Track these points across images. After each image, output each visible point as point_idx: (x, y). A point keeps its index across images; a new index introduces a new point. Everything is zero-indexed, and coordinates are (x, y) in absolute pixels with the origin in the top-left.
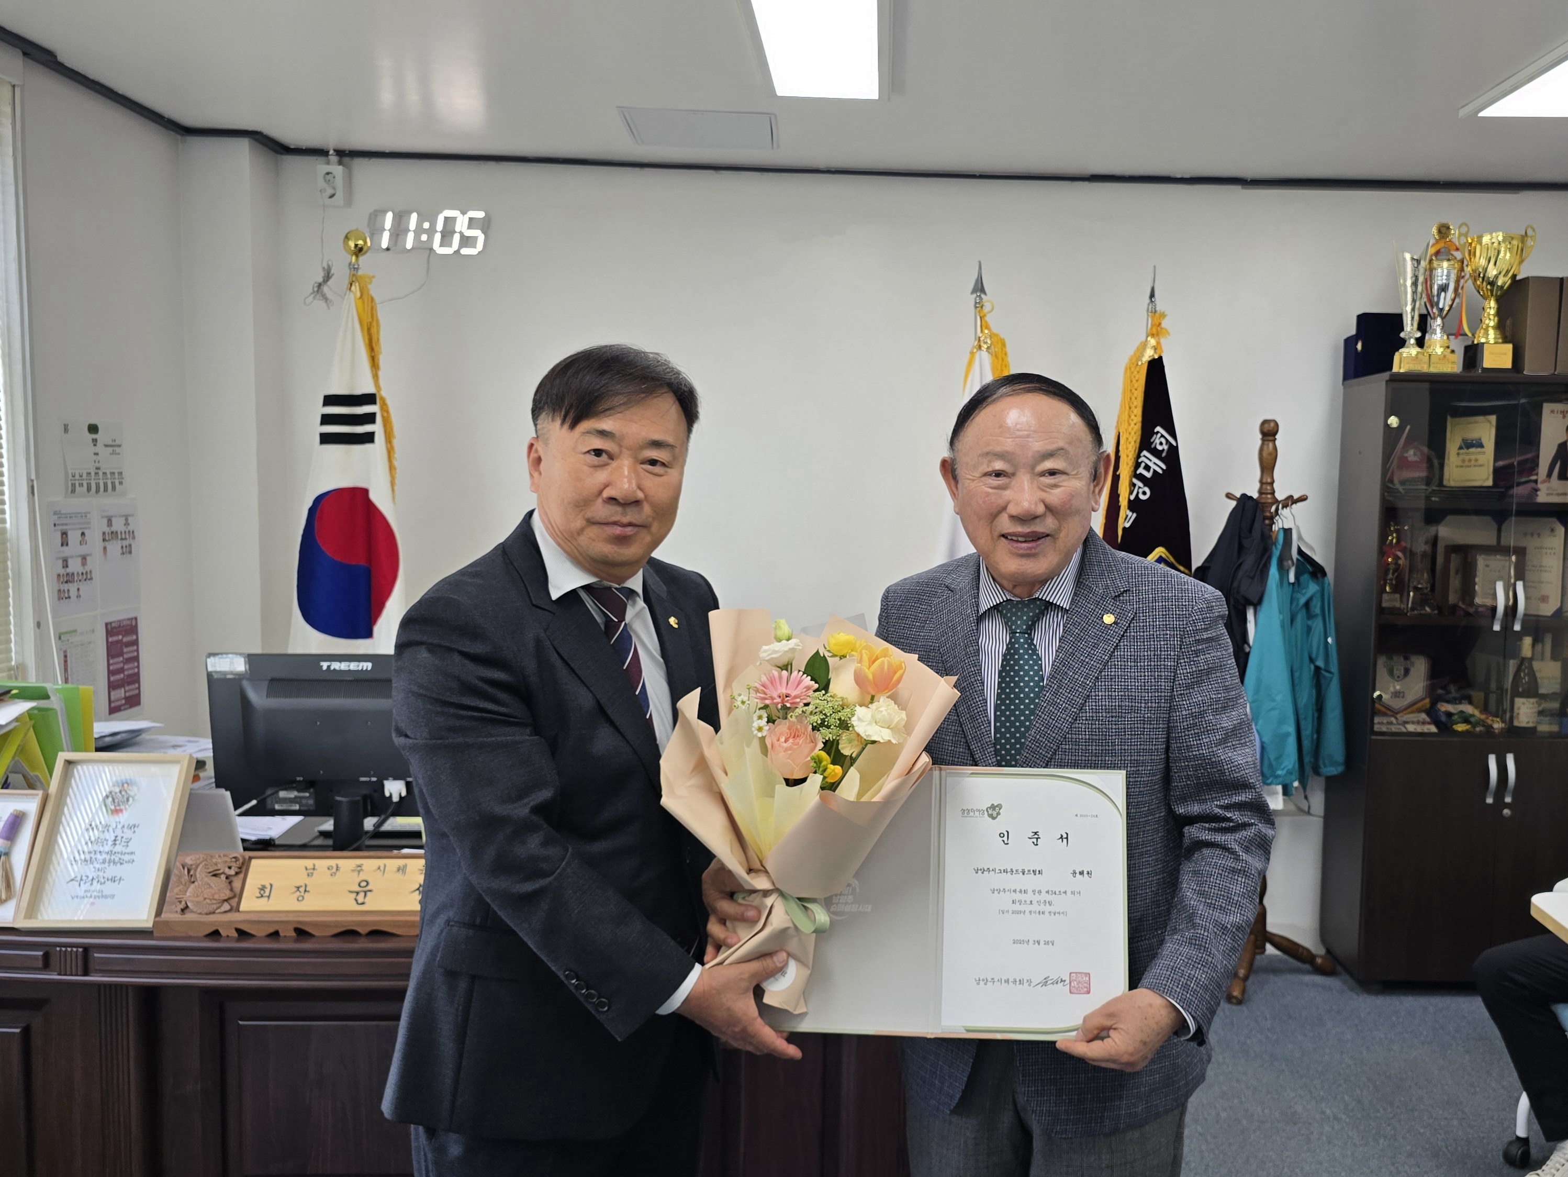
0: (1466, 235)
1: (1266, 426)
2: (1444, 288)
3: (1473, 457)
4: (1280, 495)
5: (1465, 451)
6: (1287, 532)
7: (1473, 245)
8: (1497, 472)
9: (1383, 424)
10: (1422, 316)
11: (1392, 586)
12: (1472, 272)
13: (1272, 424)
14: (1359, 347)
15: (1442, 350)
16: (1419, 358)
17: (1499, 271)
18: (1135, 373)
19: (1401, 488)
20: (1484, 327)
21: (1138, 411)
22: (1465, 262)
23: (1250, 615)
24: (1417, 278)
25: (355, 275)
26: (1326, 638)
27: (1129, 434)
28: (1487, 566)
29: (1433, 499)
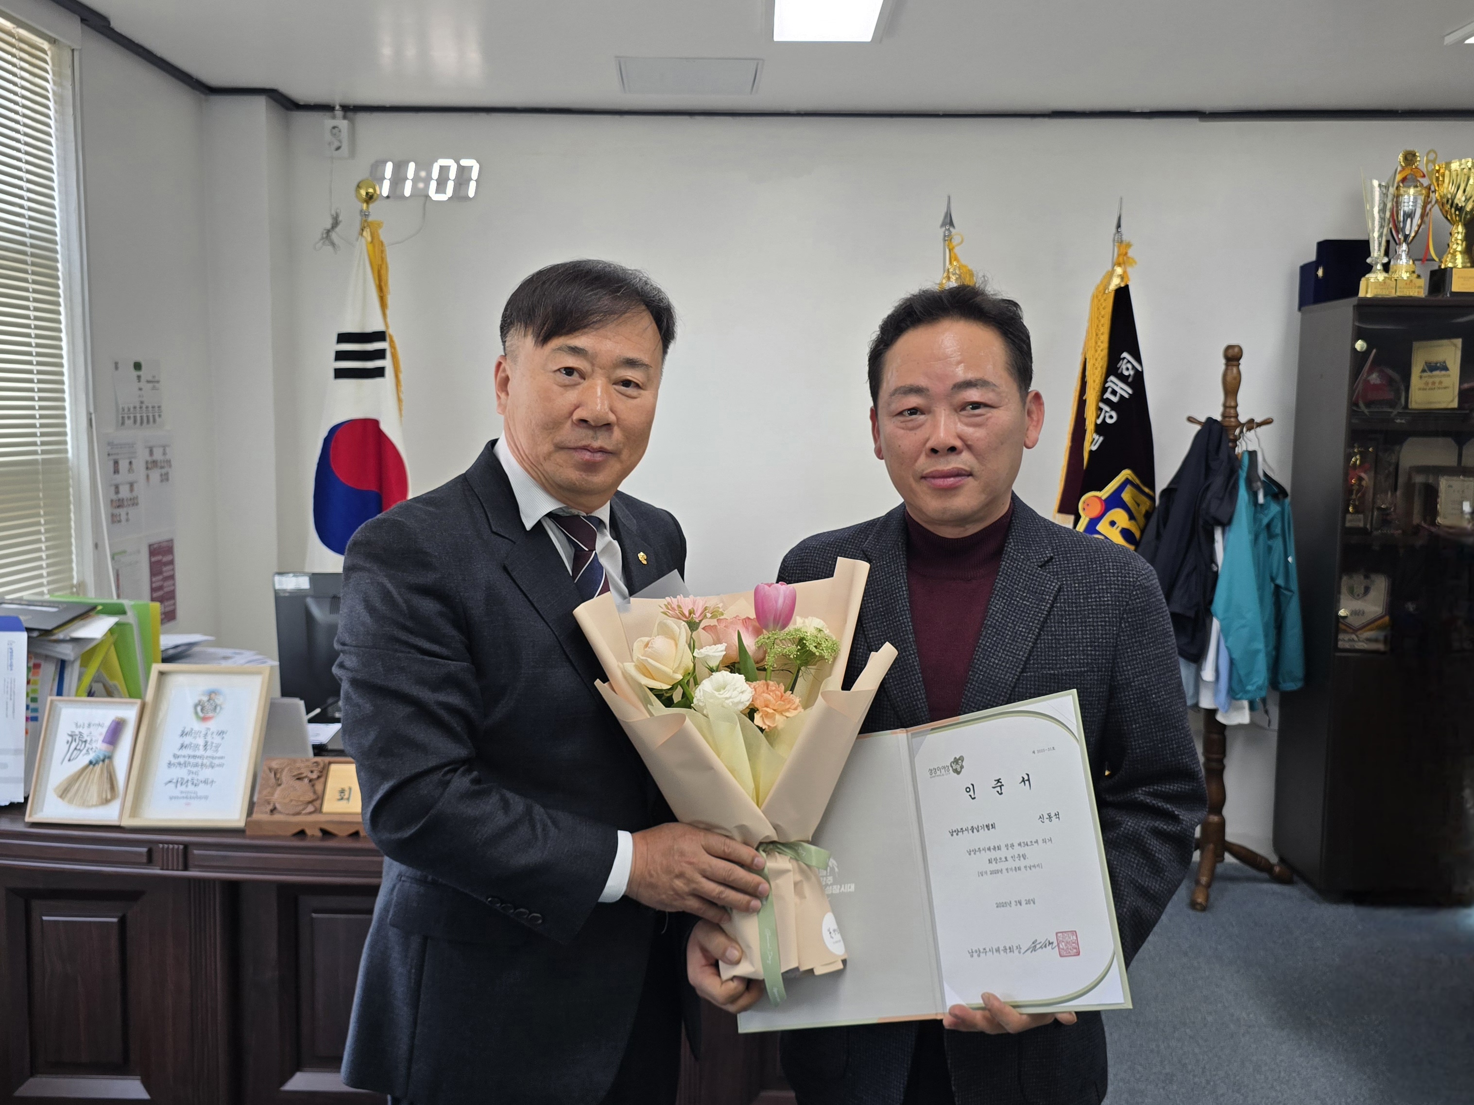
0: (1434, 162)
1: (1230, 351)
2: (1410, 215)
3: (1437, 380)
4: (1243, 419)
5: (1429, 373)
6: (1253, 454)
7: (1442, 171)
8: (1462, 394)
9: (1349, 348)
10: (1388, 242)
11: (1355, 507)
12: (1439, 198)
13: (1236, 350)
14: (1320, 273)
15: (1408, 275)
16: (1385, 283)
17: (1468, 197)
18: (1102, 300)
19: (1366, 411)
20: (1451, 251)
21: (1105, 338)
22: (1433, 188)
23: (1218, 535)
24: (1385, 205)
25: (366, 221)
26: (1286, 557)
27: (1096, 360)
28: (1450, 486)
29: (1398, 421)
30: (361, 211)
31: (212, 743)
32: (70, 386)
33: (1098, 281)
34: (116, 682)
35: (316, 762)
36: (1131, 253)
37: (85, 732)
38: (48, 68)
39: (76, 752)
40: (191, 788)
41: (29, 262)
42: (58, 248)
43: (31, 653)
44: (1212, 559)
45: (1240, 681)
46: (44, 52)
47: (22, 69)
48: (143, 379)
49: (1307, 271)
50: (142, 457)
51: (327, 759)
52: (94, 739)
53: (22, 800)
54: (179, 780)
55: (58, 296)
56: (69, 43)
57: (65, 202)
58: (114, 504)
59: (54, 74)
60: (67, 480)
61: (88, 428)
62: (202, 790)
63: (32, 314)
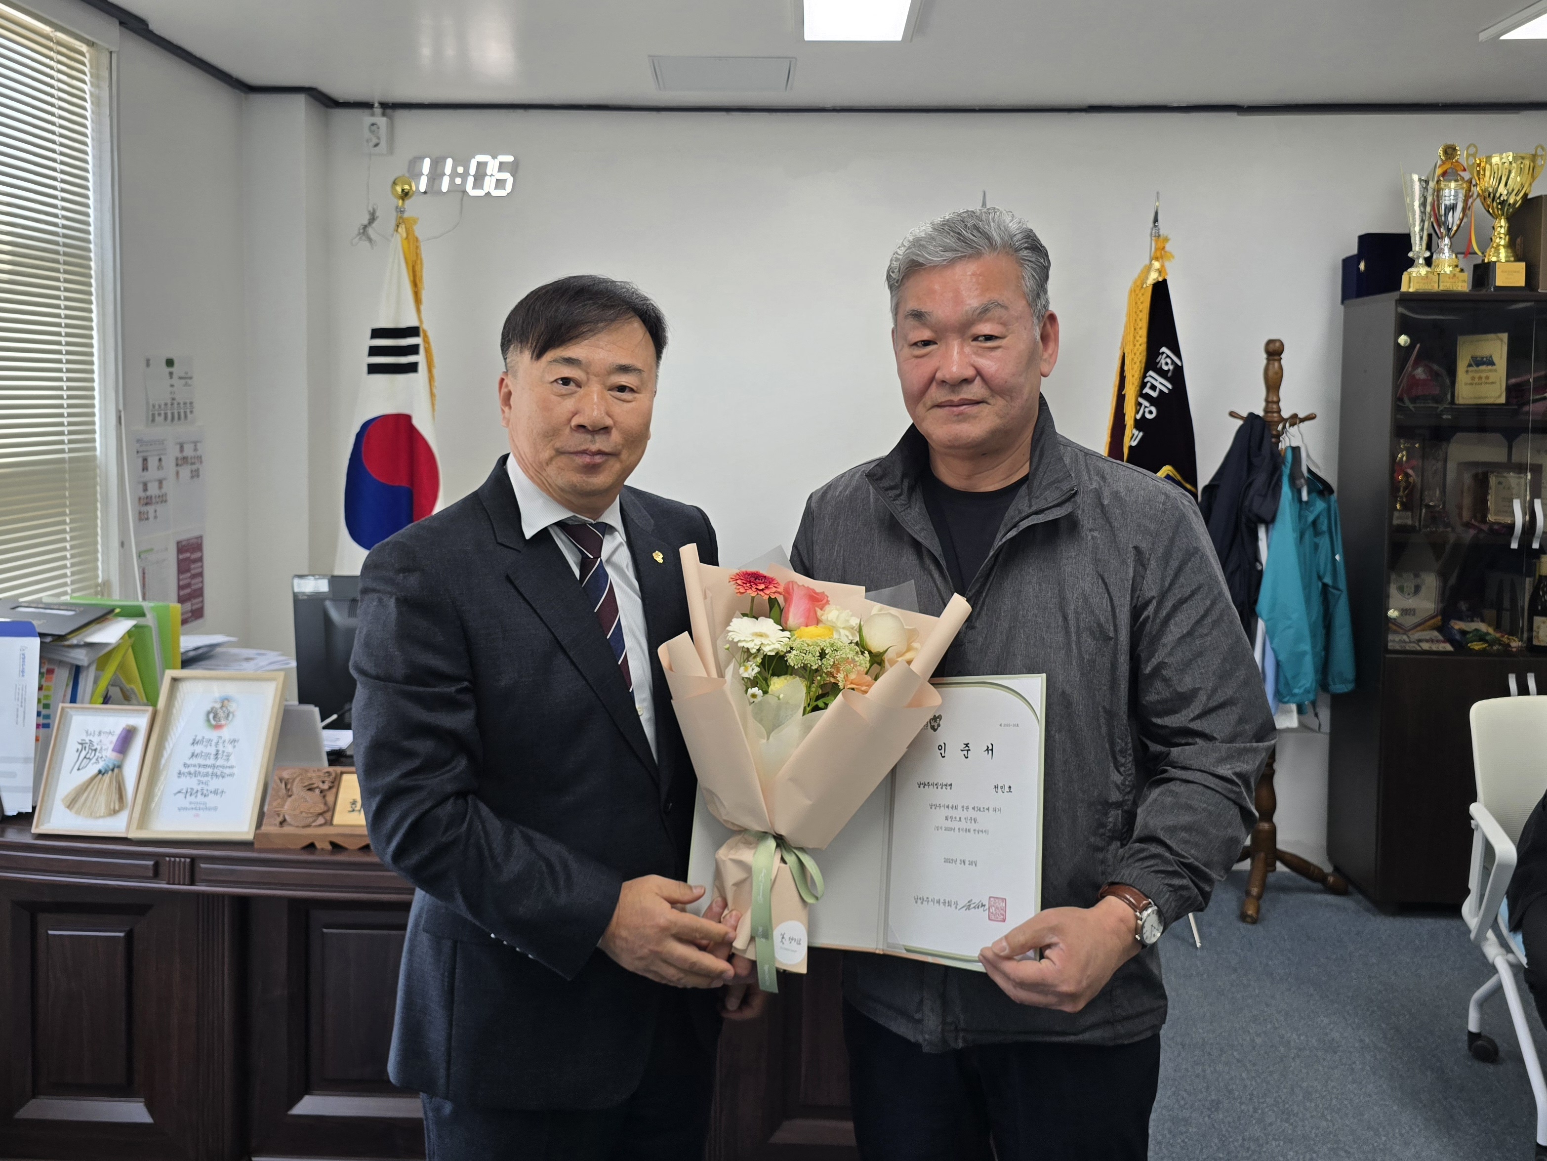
0: (1474, 156)
1: (1271, 346)
2: (1453, 207)
3: (1484, 375)
4: (1286, 414)
5: (1475, 368)
6: (1296, 450)
7: (1482, 165)
8: (1509, 389)
9: (1392, 343)
10: (1430, 236)
11: (1402, 504)
12: (1480, 192)
13: (1278, 344)
14: (1362, 266)
15: (1451, 269)
16: (1427, 277)
17: (1510, 191)
18: (1140, 295)
19: (1411, 406)
20: (1494, 245)
21: (1143, 332)
22: (1474, 182)
23: (1262, 533)
24: (1425, 198)
25: (401, 217)
26: (1334, 555)
27: (1135, 354)
28: (1500, 483)
29: (1444, 417)
30: (397, 207)
31: (223, 752)
32: (100, 384)
33: (1136, 275)
34: (133, 686)
35: (327, 772)
36: (1168, 247)
37: (96, 740)
38: (86, 70)
39: (85, 760)
40: (200, 798)
41: (62, 261)
42: (92, 246)
43: (44, 658)
44: (1256, 558)
45: (1287, 684)
46: (83, 54)
47: (59, 71)
48: (175, 376)
49: (1349, 264)
50: (173, 453)
51: (339, 769)
52: (104, 747)
53: (30, 810)
54: (189, 790)
55: (90, 294)
56: (106, 46)
57: (99, 201)
58: (142, 502)
59: (92, 76)
60: (95, 477)
61: (117, 427)
62: (212, 800)
63: (62, 312)
